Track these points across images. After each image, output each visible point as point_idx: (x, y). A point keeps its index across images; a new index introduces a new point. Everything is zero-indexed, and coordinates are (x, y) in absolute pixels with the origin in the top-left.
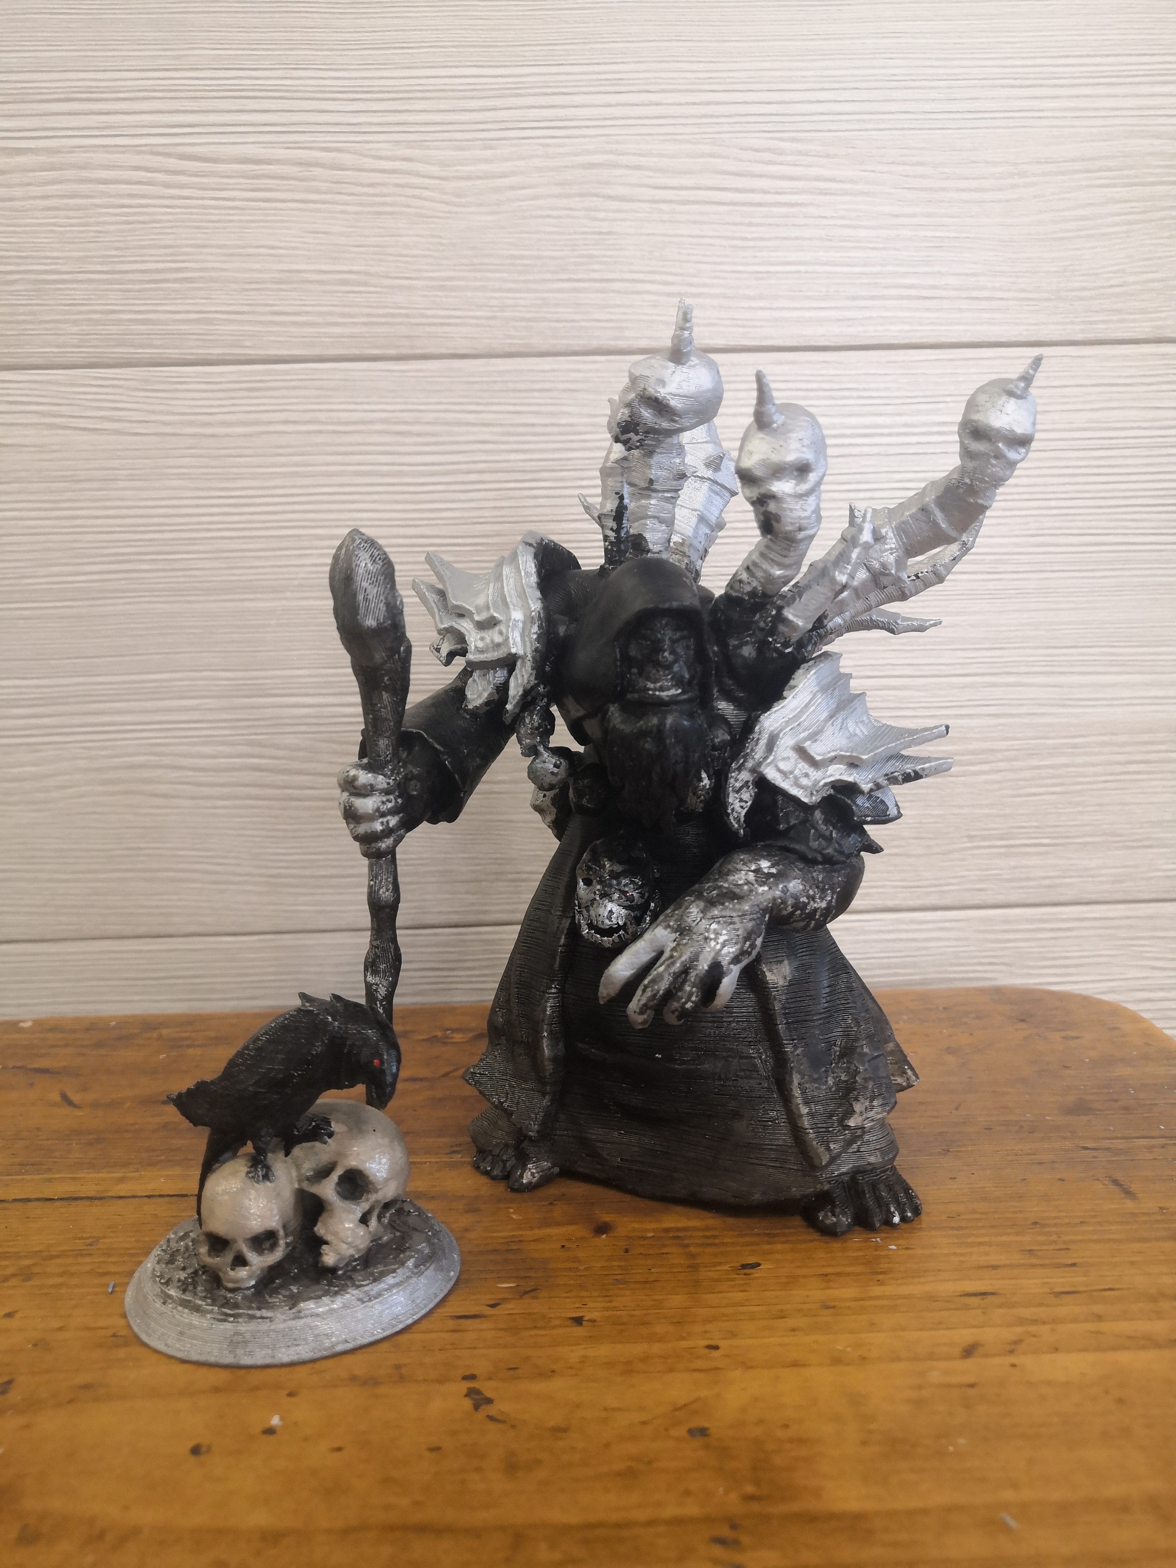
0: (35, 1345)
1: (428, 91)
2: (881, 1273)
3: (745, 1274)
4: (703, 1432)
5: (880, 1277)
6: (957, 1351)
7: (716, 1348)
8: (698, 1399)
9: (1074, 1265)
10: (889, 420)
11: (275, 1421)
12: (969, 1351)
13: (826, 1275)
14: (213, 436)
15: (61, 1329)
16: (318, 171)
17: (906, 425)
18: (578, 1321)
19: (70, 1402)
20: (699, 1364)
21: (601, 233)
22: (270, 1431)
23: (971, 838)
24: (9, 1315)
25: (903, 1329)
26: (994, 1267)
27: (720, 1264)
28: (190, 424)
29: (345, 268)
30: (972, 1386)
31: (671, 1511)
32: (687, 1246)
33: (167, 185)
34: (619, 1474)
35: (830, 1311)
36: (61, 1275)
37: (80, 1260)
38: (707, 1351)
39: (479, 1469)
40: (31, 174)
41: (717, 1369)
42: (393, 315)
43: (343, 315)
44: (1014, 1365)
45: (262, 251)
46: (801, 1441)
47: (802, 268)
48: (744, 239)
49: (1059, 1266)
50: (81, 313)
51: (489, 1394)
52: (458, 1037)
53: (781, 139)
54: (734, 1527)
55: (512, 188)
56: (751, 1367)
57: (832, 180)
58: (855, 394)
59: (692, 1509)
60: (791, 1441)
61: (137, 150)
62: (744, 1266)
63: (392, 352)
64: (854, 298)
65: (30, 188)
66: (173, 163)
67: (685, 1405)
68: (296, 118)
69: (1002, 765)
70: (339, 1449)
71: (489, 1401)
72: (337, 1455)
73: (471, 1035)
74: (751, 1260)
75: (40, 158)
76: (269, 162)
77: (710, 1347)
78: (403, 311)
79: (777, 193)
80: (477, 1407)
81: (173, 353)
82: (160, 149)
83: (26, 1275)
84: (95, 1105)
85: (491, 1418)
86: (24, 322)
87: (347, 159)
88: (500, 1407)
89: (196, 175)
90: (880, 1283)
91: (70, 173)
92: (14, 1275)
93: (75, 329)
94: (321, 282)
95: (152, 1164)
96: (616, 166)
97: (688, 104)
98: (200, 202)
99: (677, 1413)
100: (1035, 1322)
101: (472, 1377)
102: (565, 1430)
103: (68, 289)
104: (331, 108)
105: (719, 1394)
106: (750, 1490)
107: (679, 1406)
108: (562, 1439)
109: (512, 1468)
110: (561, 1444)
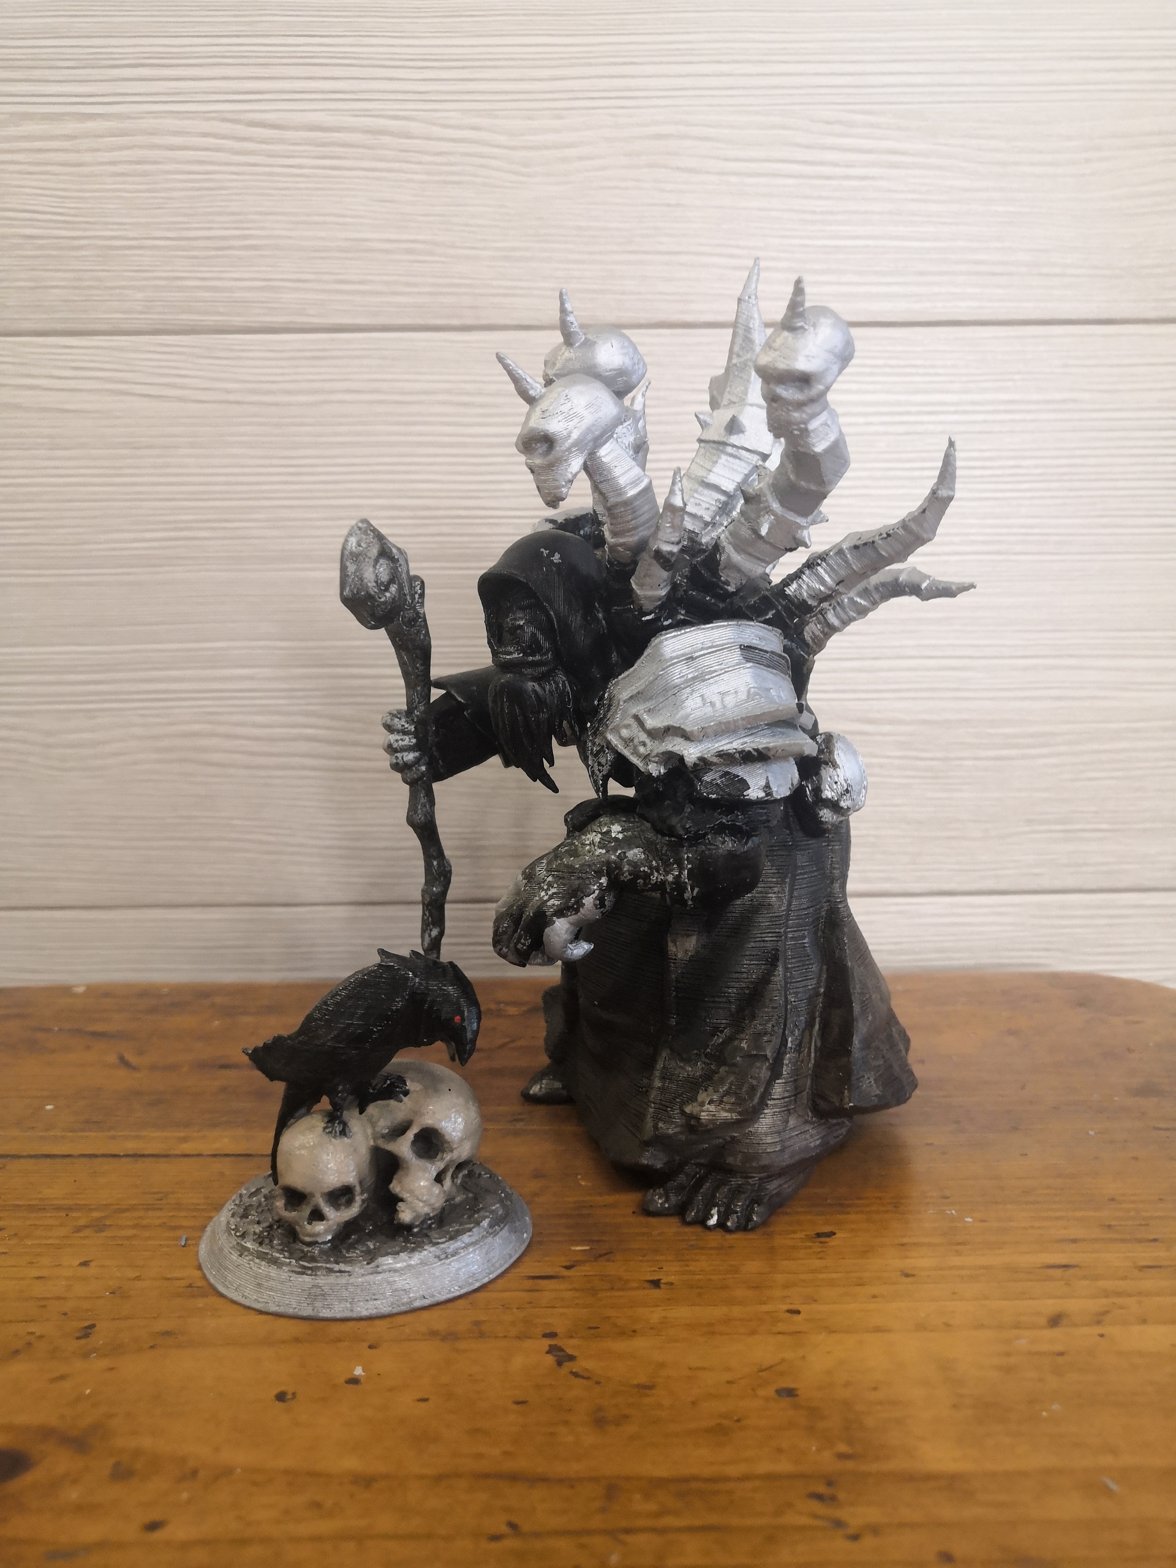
0: (112, 1293)
1: (498, 59)
2: (959, 1244)
3: (821, 1242)
4: (790, 1393)
5: (959, 1247)
6: (1043, 1321)
7: (798, 1312)
8: (783, 1360)
9: (1155, 1240)
10: (954, 398)
11: (358, 1371)
12: (1055, 1321)
13: (902, 1245)
14: (276, 404)
15: (138, 1278)
16: (386, 140)
17: (973, 403)
18: (656, 1284)
19: (152, 1347)
20: (781, 1327)
21: (668, 205)
22: (354, 1381)
23: (1029, 822)
24: (85, 1264)
25: (986, 1298)
26: (1074, 1241)
27: (794, 1232)
28: (253, 392)
29: (412, 237)
30: (1061, 1354)
31: (764, 1467)
33: (235, 151)
34: (709, 1431)
35: (910, 1279)
36: (135, 1226)
37: (151, 1213)
38: (788, 1315)
39: (566, 1423)
40: (102, 140)
41: (800, 1332)
42: (459, 285)
43: (408, 284)
44: (1102, 1336)
45: (328, 219)
46: (892, 1403)
47: (871, 243)
48: (814, 212)
49: (1140, 1241)
50: (147, 279)
51: (570, 1351)
52: (512, 1010)
53: (853, 112)
54: (830, 1484)
55: (581, 158)
56: (834, 1332)
57: (903, 153)
58: (921, 371)
59: (784, 1466)
60: (881, 1403)
61: (205, 116)
62: (819, 1235)
63: (455, 322)
64: (921, 273)
65: (99, 154)
66: (240, 130)
67: (771, 1367)
68: (364, 85)
69: (1063, 749)
70: (425, 1400)
71: (572, 1358)
72: (423, 1405)
73: (524, 1008)
74: (826, 1229)
75: (109, 123)
76: (337, 130)
77: (791, 1311)
78: (467, 282)
79: (847, 166)
80: (560, 1363)
81: (238, 321)
82: (228, 116)
83: (99, 1227)
84: (153, 1068)
85: (576, 1375)
86: (89, 287)
87: (414, 127)
88: (583, 1364)
89: (261, 141)
90: (959, 1253)
91: (139, 139)
92: (86, 1227)
93: (140, 295)
94: (387, 251)
95: (214, 1125)
96: (686, 137)
97: (758, 75)
98: (267, 169)
99: (764, 1374)
100: (1119, 1294)
101: (552, 1335)
102: (651, 1387)
103: (134, 255)
104: (401, 76)
105: (804, 1357)
106: (842, 1448)
107: (764, 1367)
108: (648, 1396)
109: (600, 1422)
110: (647, 1400)
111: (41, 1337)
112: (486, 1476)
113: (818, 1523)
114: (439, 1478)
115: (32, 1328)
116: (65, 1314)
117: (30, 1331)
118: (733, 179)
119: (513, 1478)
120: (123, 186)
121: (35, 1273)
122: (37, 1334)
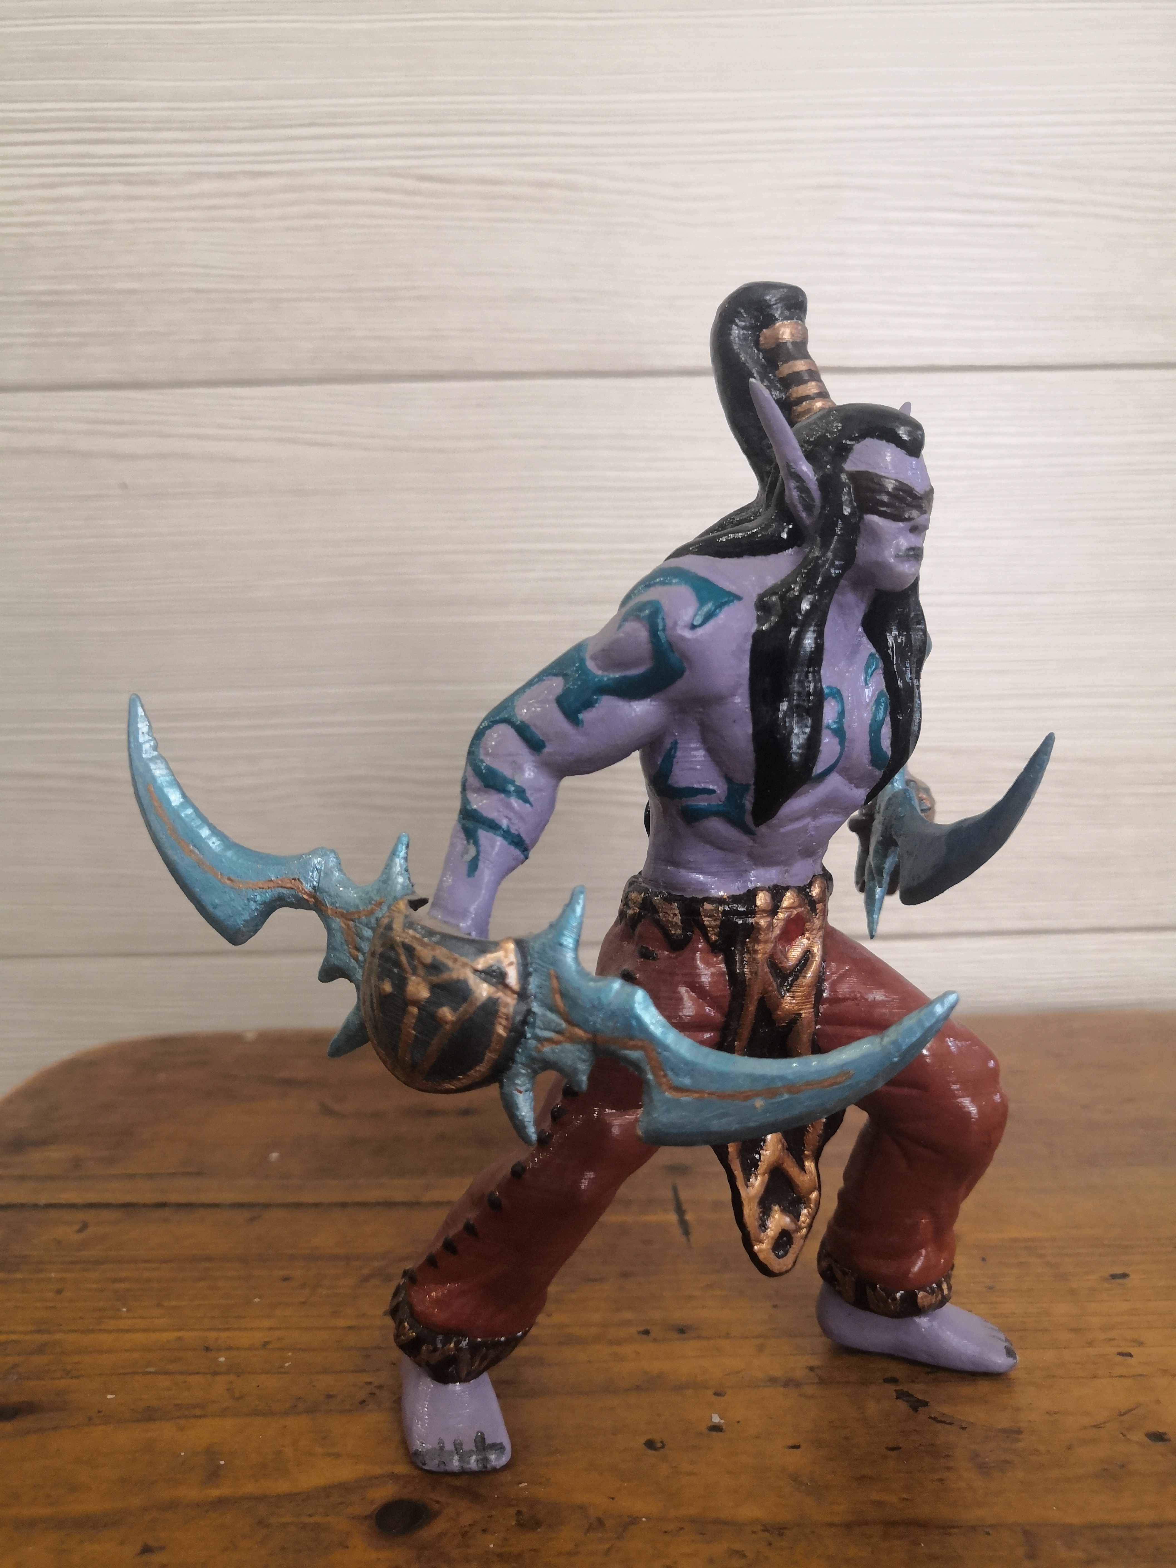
3: (1119, 1284)
4: (1161, 1437)
7: (1130, 1355)
8: (1139, 1405)
11: (716, 1419)
16: (552, 192)
20: (1121, 1370)
22: (716, 1428)
27: (1086, 1273)
33: (404, 208)
34: (1098, 1476)
38: (1119, 1359)
39: (949, 1469)
40: (274, 196)
41: (1141, 1375)
42: (624, 333)
48: (971, 260)
51: (920, 1397)
53: (1013, 162)
62: (1114, 1277)
65: (271, 209)
66: (409, 184)
67: (1130, 1411)
68: (530, 140)
70: (796, 1447)
71: (925, 1404)
72: (797, 1452)
74: (1118, 1270)
75: (280, 180)
77: (1121, 1354)
80: (914, 1409)
81: (405, 369)
84: (359, 1115)
85: (936, 1420)
86: (259, 339)
87: (582, 180)
88: (939, 1409)
89: (433, 196)
93: (309, 346)
94: (553, 300)
96: (846, 187)
99: (1122, 1418)
101: (894, 1380)
102: (1019, 1432)
103: (303, 307)
105: (1158, 1402)
107: (1123, 1411)
108: (1018, 1440)
109: (984, 1468)
110: (1020, 1445)
111: (380, 1387)
114: (848, 1525)
121: (342, 1323)
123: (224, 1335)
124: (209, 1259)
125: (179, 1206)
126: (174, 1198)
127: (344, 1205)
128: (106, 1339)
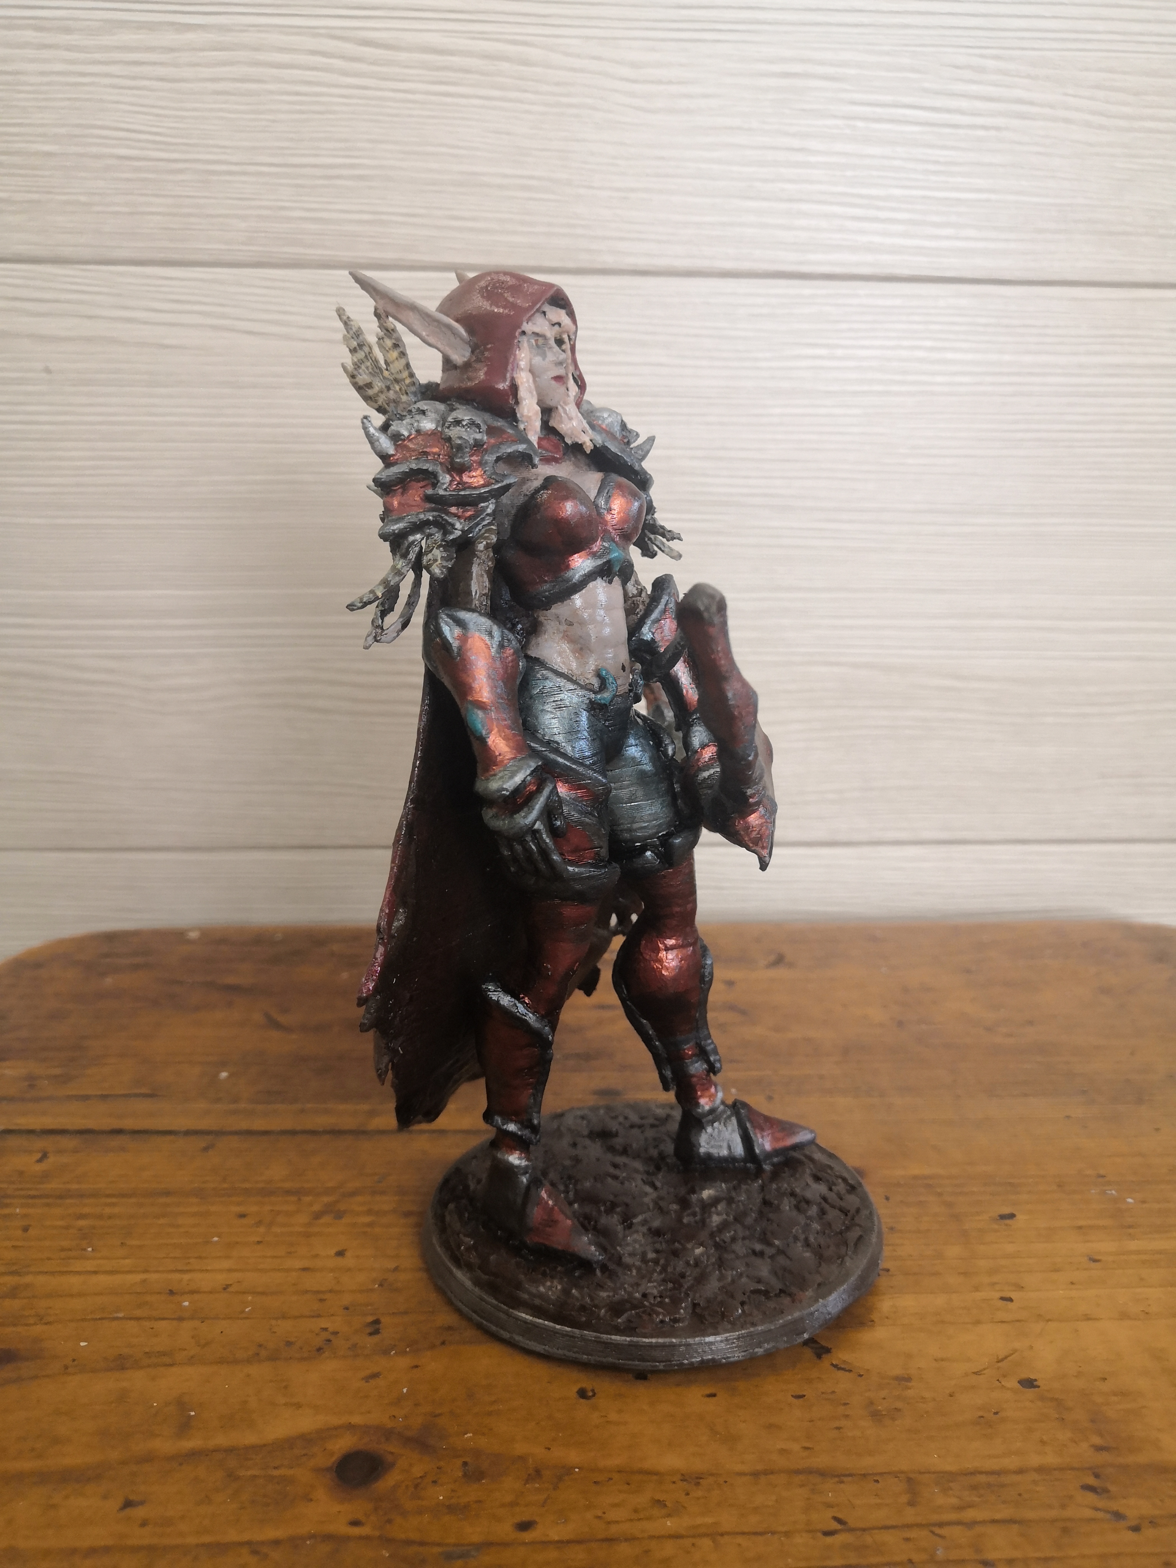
0: (381, 1285)
2: (1130, 1227)
3: (1006, 1225)
4: (1032, 1383)
5: (1131, 1231)
7: (1010, 1300)
8: (1014, 1351)
10: (1062, 360)
13: (1080, 1228)
15: (396, 1269)
16: (505, 66)
17: (1081, 366)
19: (443, 1343)
20: (1000, 1315)
21: (791, 149)
22: (642, 1377)
23: (1103, 776)
24: (341, 1254)
27: (978, 1213)
29: (528, 173)
31: (1036, 1459)
32: (940, 1194)
33: (345, 73)
34: (975, 1423)
35: (1099, 1264)
36: (369, 1212)
38: (1003, 1302)
39: (847, 1417)
40: (201, 54)
41: (1018, 1321)
43: (523, 223)
45: (440, 150)
46: (1123, 1394)
47: (993, 197)
48: (937, 162)
50: (250, 208)
54: (1097, 1476)
56: (1048, 1320)
57: (1031, 103)
59: (1052, 1458)
60: (1115, 1394)
61: (312, 32)
62: (1003, 1217)
63: (571, 265)
66: (349, 48)
67: (1006, 1357)
70: (713, 1396)
71: (828, 1351)
74: (1007, 1210)
76: (451, 53)
77: (1003, 1299)
79: (975, 115)
80: (819, 1356)
82: (338, 33)
83: (335, 1212)
84: (304, 1028)
85: (837, 1367)
86: (190, 215)
87: (534, 53)
88: (840, 1356)
89: (374, 63)
90: (1133, 1237)
91: (242, 55)
92: (324, 1212)
93: (243, 225)
94: (504, 187)
96: (813, 76)
98: (379, 94)
99: (1000, 1364)
102: (909, 1379)
105: (1031, 1347)
106: (1097, 1440)
107: (1000, 1358)
108: (909, 1388)
109: (876, 1416)
110: (910, 1393)
111: (335, 1333)
112: (798, 1472)
113: (1100, 1515)
114: (756, 1474)
115: (323, 1323)
116: (347, 1308)
117: (323, 1326)
118: (860, 124)
119: (823, 1474)
120: (224, 106)
121: (298, 1264)
122: (331, 1330)
123: (186, 1277)
124: (167, 1193)
125: (136, 1133)
126: (129, 1123)
127: (293, 1133)
128: (74, 1282)
